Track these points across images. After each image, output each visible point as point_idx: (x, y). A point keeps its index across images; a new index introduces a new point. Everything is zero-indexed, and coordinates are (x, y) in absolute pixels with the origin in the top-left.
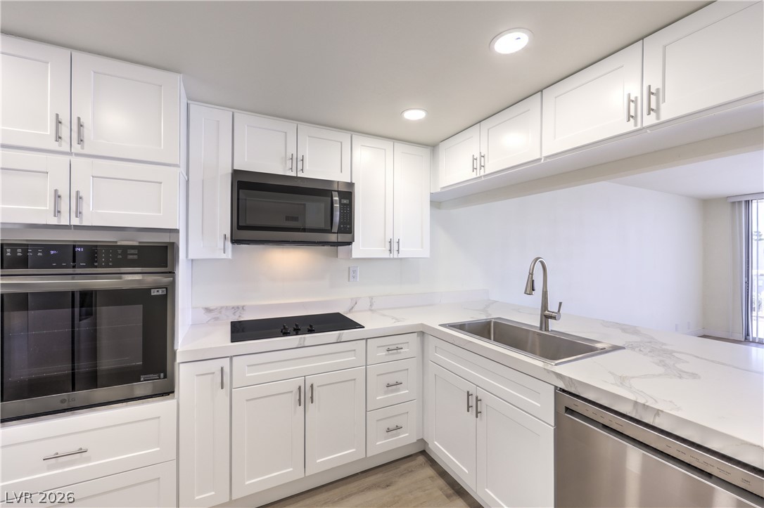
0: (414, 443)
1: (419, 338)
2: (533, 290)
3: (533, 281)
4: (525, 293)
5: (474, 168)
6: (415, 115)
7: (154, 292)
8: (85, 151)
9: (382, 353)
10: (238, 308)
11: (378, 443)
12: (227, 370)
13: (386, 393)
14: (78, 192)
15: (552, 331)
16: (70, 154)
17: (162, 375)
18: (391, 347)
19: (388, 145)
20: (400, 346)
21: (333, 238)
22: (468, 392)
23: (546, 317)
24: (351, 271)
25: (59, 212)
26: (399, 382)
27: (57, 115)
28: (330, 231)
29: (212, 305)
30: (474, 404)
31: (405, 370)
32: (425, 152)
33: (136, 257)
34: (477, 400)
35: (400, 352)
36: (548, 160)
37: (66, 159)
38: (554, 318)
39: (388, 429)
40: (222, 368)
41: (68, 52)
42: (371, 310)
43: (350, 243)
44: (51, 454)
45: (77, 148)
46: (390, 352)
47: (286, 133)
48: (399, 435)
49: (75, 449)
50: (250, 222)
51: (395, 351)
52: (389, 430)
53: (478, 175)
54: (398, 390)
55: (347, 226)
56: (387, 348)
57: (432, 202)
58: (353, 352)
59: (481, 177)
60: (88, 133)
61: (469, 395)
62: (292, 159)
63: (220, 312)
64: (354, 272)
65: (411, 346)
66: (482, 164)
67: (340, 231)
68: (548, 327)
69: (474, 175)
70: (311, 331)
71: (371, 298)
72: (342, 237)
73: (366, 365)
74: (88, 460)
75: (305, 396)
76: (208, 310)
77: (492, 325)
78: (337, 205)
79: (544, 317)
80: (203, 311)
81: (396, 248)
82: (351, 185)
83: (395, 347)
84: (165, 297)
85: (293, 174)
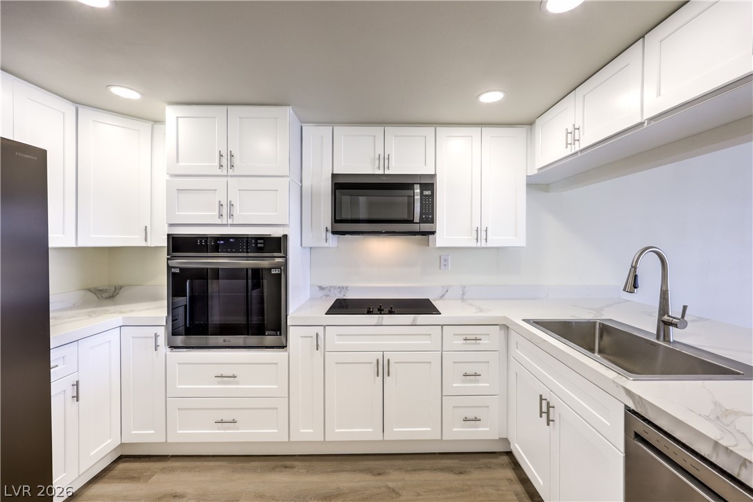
0: (495, 440)
1: (502, 332)
2: (635, 287)
3: (636, 277)
4: (624, 290)
5: (567, 144)
6: (492, 97)
7: (274, 272)
8: (235, 174)
9: (459, 342)
10: (343, 288)
11: (454, 429)
12: (321, 335)
13: (463, 382)
14: (230, 202)
15: (674, 342)
16: (227, 176)
17: (278, 333)
18: (469, 337)
19: (475, 131)
20: (478, 337)
21: (416, 227)
22: (541, 396)
23: (665, 324)
24: (442, 260)
25: (222, 215)
26: (478, 373)
27: (220, 151)
28: (412, 222)
29: (324, 284)
30: (546, 410)
31: (486, 362)
32: (521, 132)
33: (262, 245)
34: (549, 406)
35: (479, 344)
36: (653, 123)
37: (224, 179)
38: (676, 325)
39: (466, 418)
40: (317, 334)
41: (224, 108)
42: (463, 299)
43: (433, 233)
44: (219, 375)
45: (230, 171)
46: (468, 341)
47: (374, 136)
48: (478, 427)
49: (231, 375)
50: (344, 217)
51: (474, 341)
52: (466, 420)
53: (573, 152)
54: (477, 382)
55: (429, 215)
56: (464, 337)
57: (528, 185)
58: (429, 337)
59: (576, 153)
60: (236, 161)
61: (541, 399)
62: (379, 159)
63: (330, 291)
64: (446, 260)
65: (493, 338)
66: (577, 138)
67: (422, 221)
68: (669, 336)
69: (569, 152)
70: (391, 312)
71: (464, 287)
72: (426, 227)
73: (442, 351)
74: (237, 383)
75: (383, 369)
76: (321, 288)
77: (597, 326)
78: (417, 197)
79: (662, 324)
80: (318, 289)
81: (484, 236)
82: (433, 176)
83: (473, 337)
84: (280, 275)
85: (381, 172)
